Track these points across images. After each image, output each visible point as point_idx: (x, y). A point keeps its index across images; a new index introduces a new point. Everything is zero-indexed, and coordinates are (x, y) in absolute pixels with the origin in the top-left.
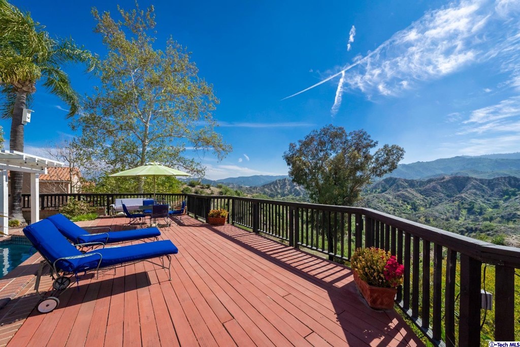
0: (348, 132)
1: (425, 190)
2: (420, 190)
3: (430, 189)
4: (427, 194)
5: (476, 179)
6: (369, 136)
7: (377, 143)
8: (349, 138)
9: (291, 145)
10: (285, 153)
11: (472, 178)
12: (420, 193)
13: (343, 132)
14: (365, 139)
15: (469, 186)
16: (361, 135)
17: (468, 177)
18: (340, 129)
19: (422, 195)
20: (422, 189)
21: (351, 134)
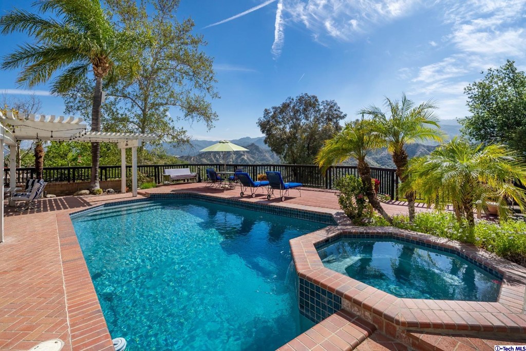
0: (320, 101)
1: (381, 158)
2: (376, 158)
3: (385, 157)
4: (383, 162)
5: (424, 146)
6: (339, 108)
7: (346, 116)
8: (321, 107)
9: (266, 110)
10: (259, 119)
11: (421, 145)
12: (377, 162)
13: (316, 100)
14: (335, 110)
15: (419, 153)
16: (332, 106)
17: (417, 144)
18: (314, 97)
19: (379, 164)
20: (378, 156)
21: (323, 102)
